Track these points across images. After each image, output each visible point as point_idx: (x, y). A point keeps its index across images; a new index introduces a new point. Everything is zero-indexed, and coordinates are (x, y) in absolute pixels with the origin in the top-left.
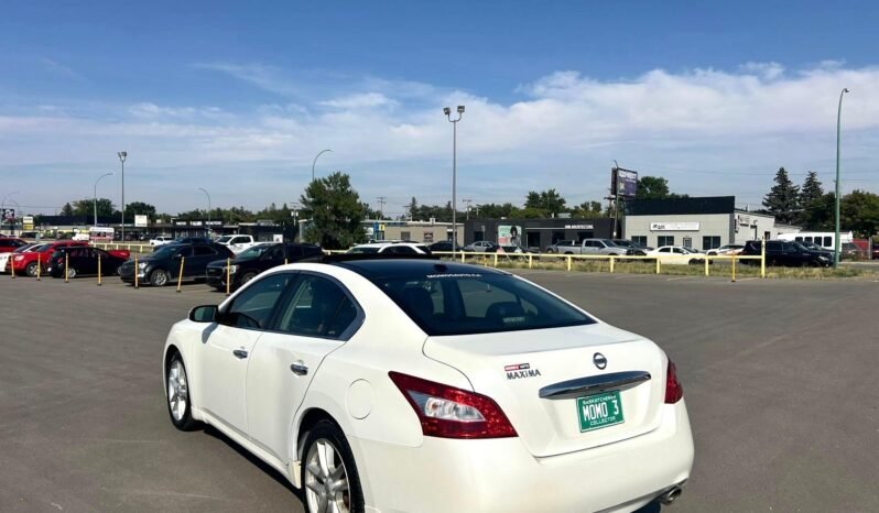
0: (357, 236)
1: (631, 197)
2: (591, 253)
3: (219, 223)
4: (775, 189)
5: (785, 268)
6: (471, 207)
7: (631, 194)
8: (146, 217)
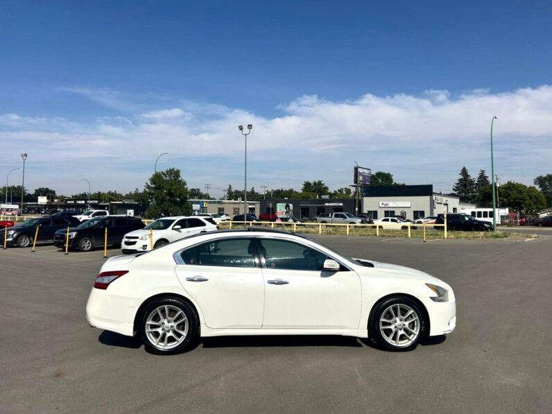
0: (185, 211)
1: (367, 185)
2: (338, 222)
3: (96, 202)
4: (460, 180)
5: (463, 232)
6: (267, 191)
7: (367, 183)
8: (46, 198)
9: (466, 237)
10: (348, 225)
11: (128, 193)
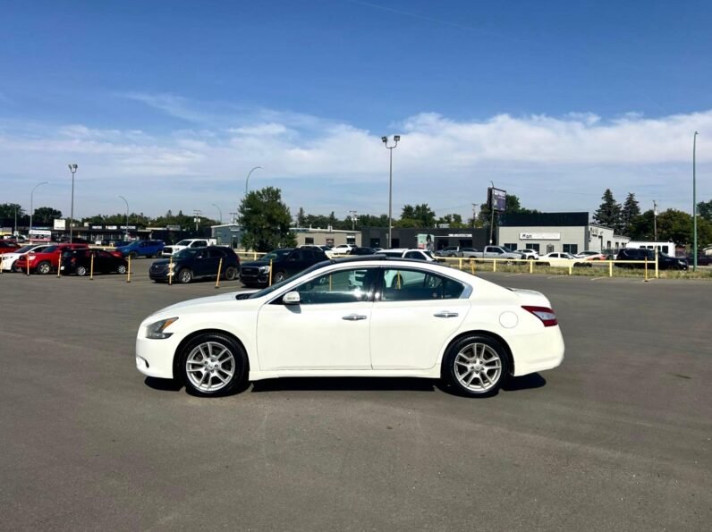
1: (502, 211)
3: (134, 227)
4: (603, 206)
7: (502, 209)
8: (63, 221)
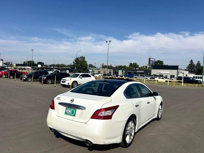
0: (86, 71)
1: (153, 65)
2: (141, 78)
3: (57, 67)
4: (190, 64)
5: (189, 84)
6: (116, 66)
8: (40, 65)
9: (191, 86)
10: (145, 79)
11: (68, 65)
